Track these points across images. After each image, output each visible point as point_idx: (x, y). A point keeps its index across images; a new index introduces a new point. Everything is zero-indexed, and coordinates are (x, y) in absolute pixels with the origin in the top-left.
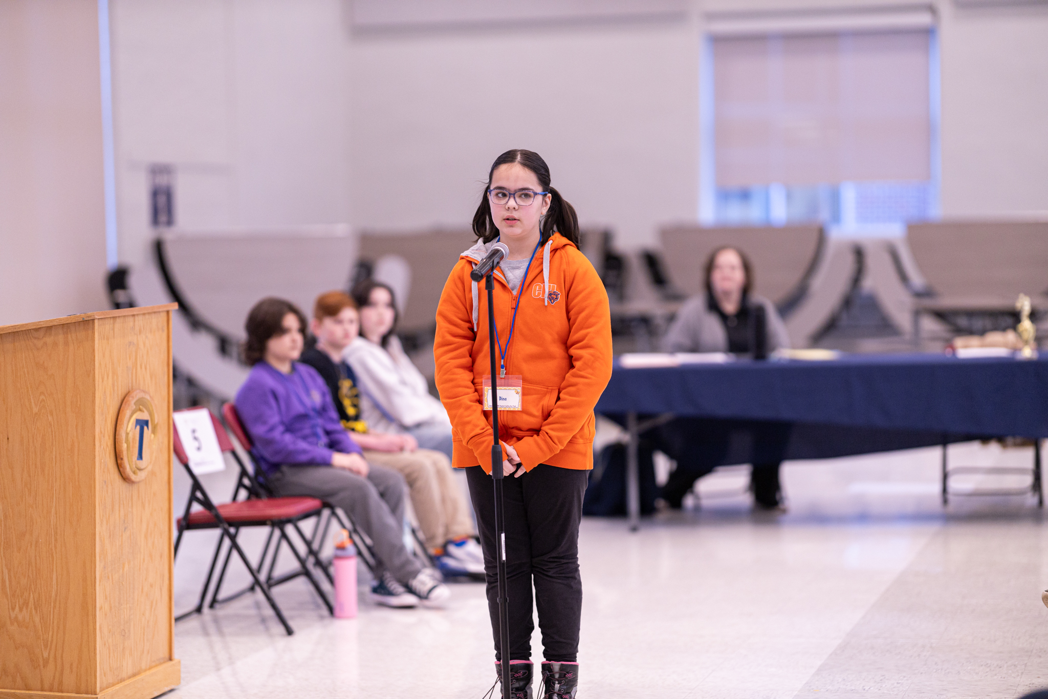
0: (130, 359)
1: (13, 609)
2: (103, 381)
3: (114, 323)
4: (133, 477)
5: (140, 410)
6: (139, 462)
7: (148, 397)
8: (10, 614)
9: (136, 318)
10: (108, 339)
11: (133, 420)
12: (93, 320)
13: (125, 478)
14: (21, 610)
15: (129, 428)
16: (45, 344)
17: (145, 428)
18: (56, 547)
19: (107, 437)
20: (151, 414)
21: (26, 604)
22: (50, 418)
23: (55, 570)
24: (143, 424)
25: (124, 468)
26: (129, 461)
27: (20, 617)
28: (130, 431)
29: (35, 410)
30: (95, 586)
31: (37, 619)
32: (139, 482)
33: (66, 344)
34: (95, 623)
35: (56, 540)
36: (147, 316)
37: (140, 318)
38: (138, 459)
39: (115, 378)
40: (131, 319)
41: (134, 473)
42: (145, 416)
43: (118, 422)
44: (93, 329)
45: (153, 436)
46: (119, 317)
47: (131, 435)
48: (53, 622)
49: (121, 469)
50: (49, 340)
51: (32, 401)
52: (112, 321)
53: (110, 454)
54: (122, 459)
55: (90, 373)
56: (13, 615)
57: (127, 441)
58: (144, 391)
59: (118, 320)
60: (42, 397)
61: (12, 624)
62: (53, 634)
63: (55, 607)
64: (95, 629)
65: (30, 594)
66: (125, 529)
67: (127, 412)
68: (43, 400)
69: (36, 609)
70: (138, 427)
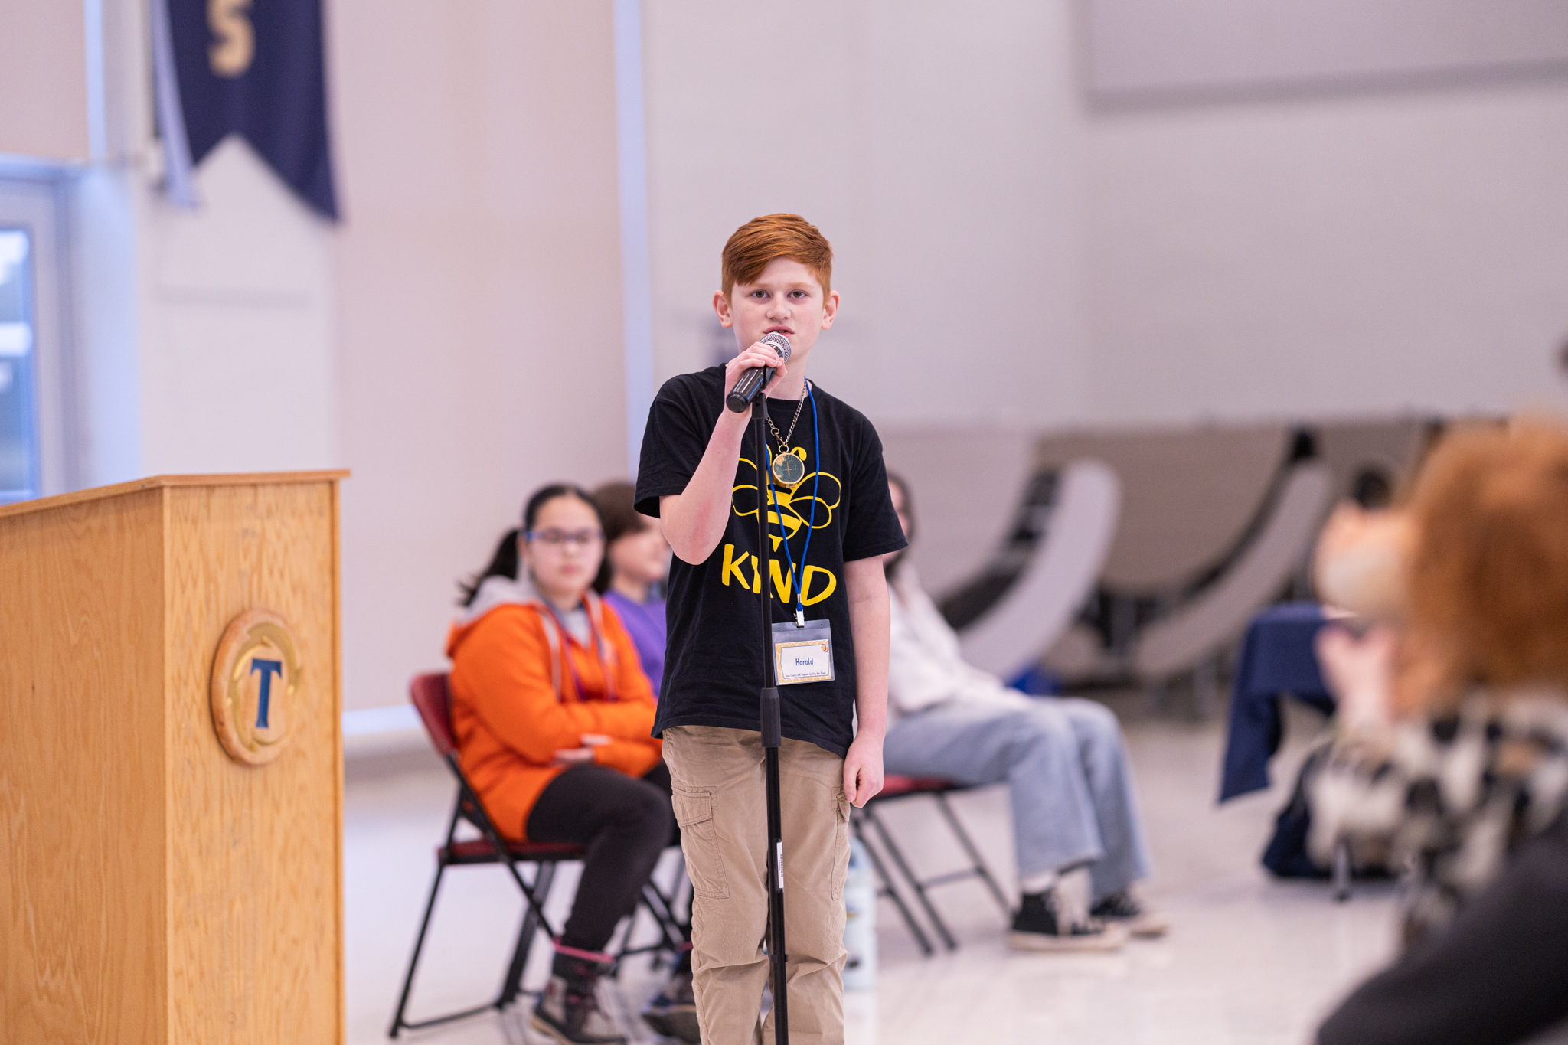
0: (245, 557)
1: (42, 972)
2: (183, 592)
3: (209, 497)
4: (247, 755)
5: (264, 644)
6: (261, 733)
7: (279, 622)
8: (37, 982)
9: (260, 490)
10: (195, 522)
11: (246, 660)
12: (161, 488)
13: (233, 758)
14: (53, 974)
15: (238, 673)
16: (89, 529)
17: (274, 675)
18: (105, 870)
19: (192, 684)
20: (288, 653)
21: (61, 963)
22: (97, 654)
23: (104, 907)
24: (267, 668)
25: (228, 740)
26: (240, 729)
27: (52, 986)
28: (241, 677)
29: (74, 639)
30: (165, 935)
31: (78, 990)
32: (263, 765)
33: (120, 528)
34: (165, 997)
35: (106, 857)
36: (285, 489)
37: (269, 490)
38: (258, 724)
39: (212, 587)
40: (250, 491)
41: (251, 748)
42: (273, 654)
43: (217, 662)
44: (161, 502)
45: (291, 689)
46: (220, 486)
47: (241, 685)
48: (102, 995)
49: (223, 742)
50: (95, 523)
51: (70, 625)
52: (204, 492)
53: (200, 714)
54: (222, 724)
55: (156, 577)
56: (41, 984)
57: (232, 693)
58: (269, 612)
59: (218, 492)
60: (84, 618)
61: (40, 997)
62: (101, 1016)
63: (104, 969)
64: (165, 1008)
65: (67, 947)
66: (235, 843)
67: (233, 647)
68: (86, 623)
69: (76, 973)
70: (258, 673)
